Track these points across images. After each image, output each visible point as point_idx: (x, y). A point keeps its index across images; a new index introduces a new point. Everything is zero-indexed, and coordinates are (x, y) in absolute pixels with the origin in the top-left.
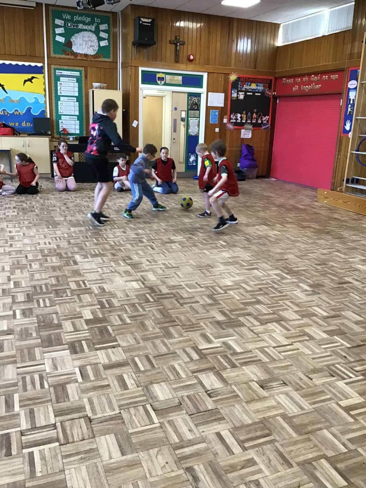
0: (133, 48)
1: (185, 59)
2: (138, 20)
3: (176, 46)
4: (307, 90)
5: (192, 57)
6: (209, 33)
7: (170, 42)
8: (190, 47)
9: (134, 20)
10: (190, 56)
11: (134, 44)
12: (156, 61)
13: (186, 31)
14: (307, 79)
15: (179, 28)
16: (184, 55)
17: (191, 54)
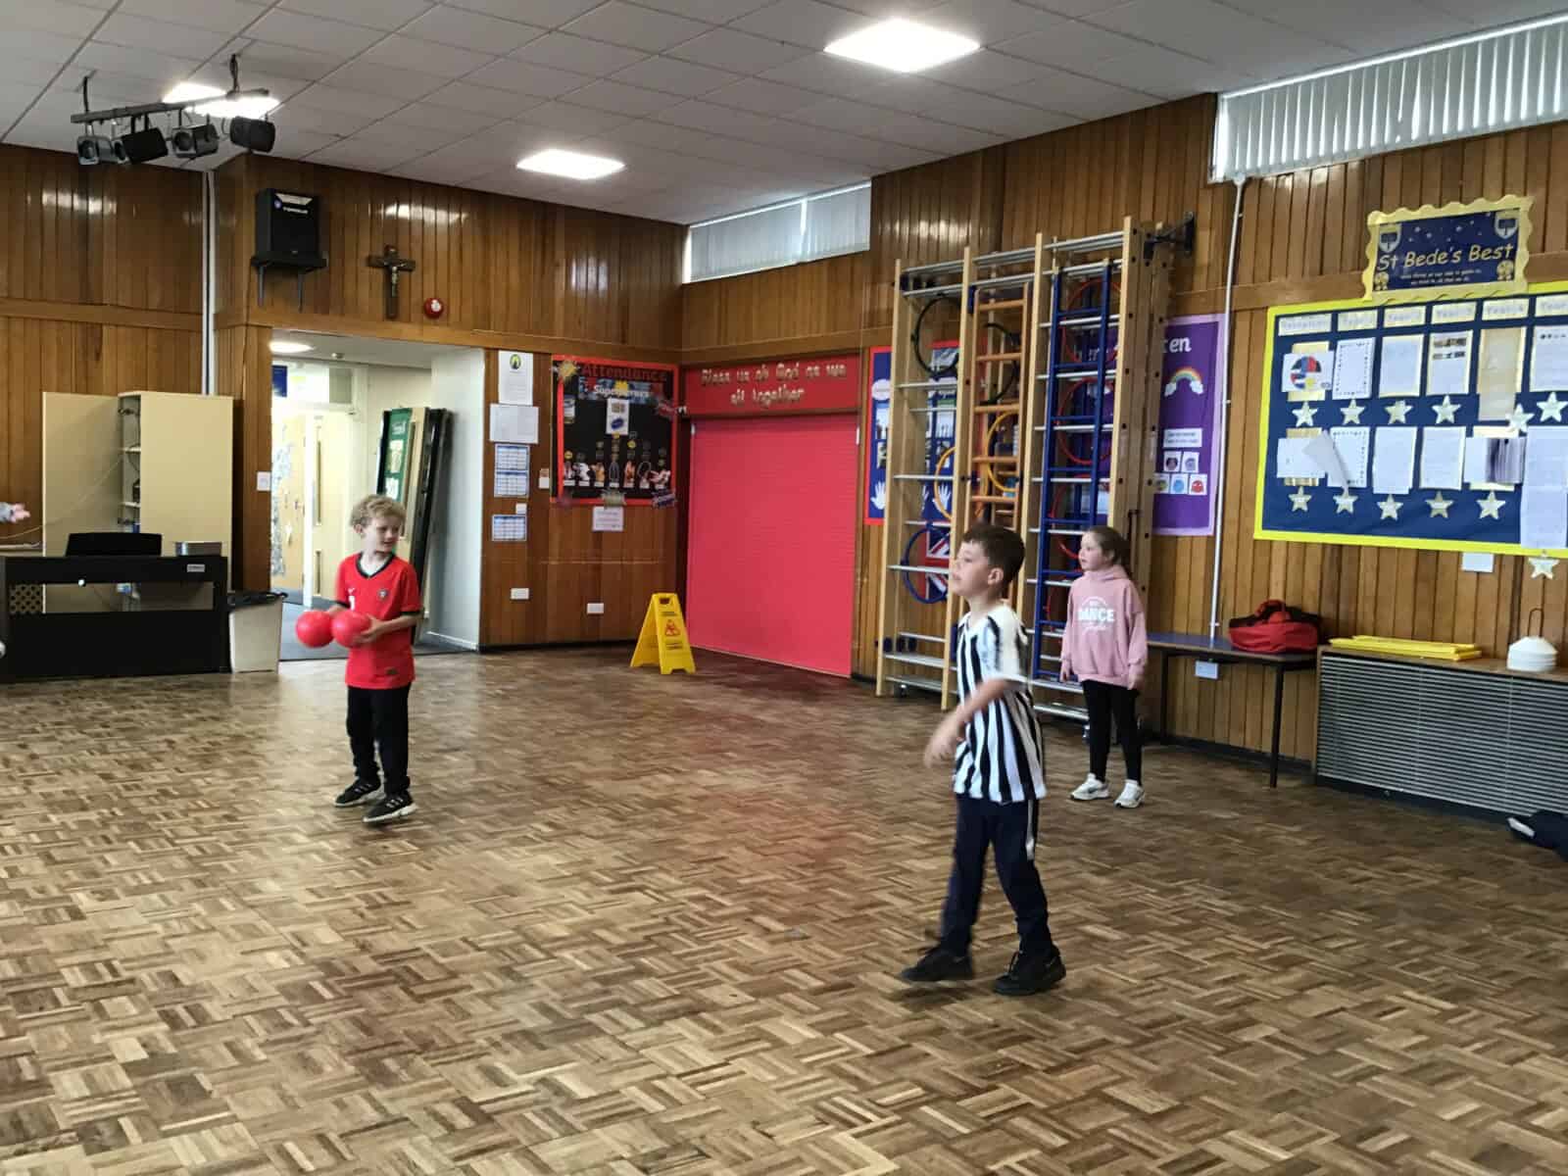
0: (254, 275)
1: (417, 314)
2: (269, 198)
3: (389, 274)
5: (436, 306)
6: (486, 240)
7: (371, 262)
8: (429, 277)
9: (257, 197)
10: (430, 302)
11: (256, 263)
12: (326, 312)
13: (417, 231)
15: (396, 221)
16: (413, 300)
17: (432, 295)
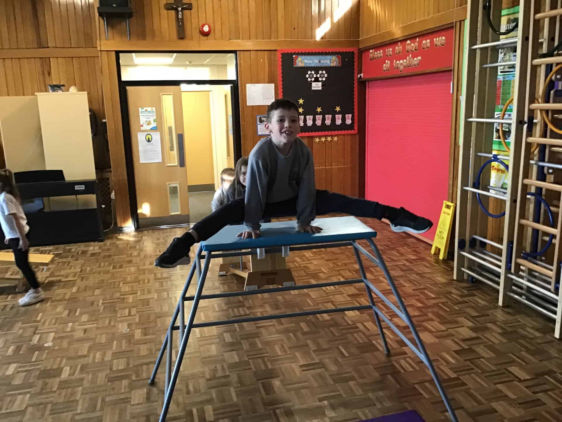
0: (101, 20)
1: (196, 34)
3: (177, 12)
4: (402, 68)
5: (206, 29)
8: (202, 13)
10: (202, 27)
14: (401, 47)
16: (193, 26)
17: (205, 23)
